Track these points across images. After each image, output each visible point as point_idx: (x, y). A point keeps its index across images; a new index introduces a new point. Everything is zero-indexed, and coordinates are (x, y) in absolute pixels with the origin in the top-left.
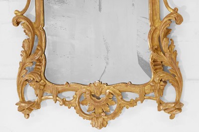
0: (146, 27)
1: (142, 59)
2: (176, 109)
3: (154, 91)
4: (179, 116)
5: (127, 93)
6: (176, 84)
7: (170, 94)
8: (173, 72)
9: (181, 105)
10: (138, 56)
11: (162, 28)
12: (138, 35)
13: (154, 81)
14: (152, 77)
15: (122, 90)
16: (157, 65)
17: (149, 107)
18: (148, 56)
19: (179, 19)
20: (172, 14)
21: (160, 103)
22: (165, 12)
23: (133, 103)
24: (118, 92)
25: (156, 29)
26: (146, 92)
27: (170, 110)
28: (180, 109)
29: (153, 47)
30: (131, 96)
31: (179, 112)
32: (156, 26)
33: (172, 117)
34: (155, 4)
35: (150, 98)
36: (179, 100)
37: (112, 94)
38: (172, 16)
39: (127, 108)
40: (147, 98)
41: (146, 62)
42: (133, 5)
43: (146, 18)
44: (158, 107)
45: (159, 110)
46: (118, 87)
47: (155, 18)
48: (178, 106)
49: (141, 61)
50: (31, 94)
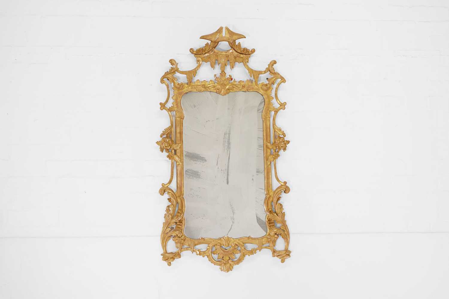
0: (263, 196)
1: (260, 219)
2: (287, 255)
3: (269, 242)
4: (288, 260)
5: (247, 244)
6: (285, 236)
7: (280, 244)
8: (283, 228)
9: (290, 252)
10: (256, 216)
11: (276, 195)
12: (256, 201)
13: (269, 235)
14: (268, 231)
15: (245, 242)
16: (271, 223)
17: (265, 255)
18: (264, 217)
19: (287, 190)
20: (282, 185)
21: (274, 252)
22: (275, 185)
23: (252, 252)
24: (241, 243)
25: (270, 196)
26: (263, 243)
27: (282, 256)
28: (289, 255)
29: (268, 209)
30: (250, 247)
31: (289, 257)
32: (270, 195)
33: (283, 261)
34: (269, 179)
35: (266, 248)
36: (287, 249)
37: (237, 245)
38: (283, 187)
39: (249, 256)
40: (264, 248)
41: (262, 221)
42: (253, 179)
43: (263, 189)
44: (273, 254)
45: (274, 256)
46: (242, 240)
47: (269, 189)
48: (287, 253)
49: (259, 220)
50: (172, 246)
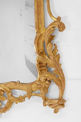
0: (33, 34)
1: (29, 62)
2: (60, 105)
3: (40, 88)
4: (62, 110)
6: (59, 83)
7: (54, 92)
8: (57, 72)
9: (64, 101)
10: (25, 58)
12: (25, 41)
13: (39, 80)
14: (38, 76)
15: (11, 88)
16: (42, 66)
18: (34, 58)
19: (62, 27)
20: (55, 22)
21: (45, 100)
23: (21, 99)
24: (8, 89)
25: (41, 35)
26: (33, 90)
27: (54, 106)
28: (63, 105)
29: (39, 51)
30: (19, 93)
31: (62, 107)
32: (42, 33)
33: (56, 112)
34: (40, 14)
35: (36, 95)
36: (62, 97)
37: (3, 91)
38: (56, 23)
39: (17, 103)
40: (33, 95)
41: (32, 64)
42: (21, 15)
43: (33, 26)
44: (44, 103)
45: (45, 105)
46: (8, 86)
47: (40, 26)
48: (61, 103)
